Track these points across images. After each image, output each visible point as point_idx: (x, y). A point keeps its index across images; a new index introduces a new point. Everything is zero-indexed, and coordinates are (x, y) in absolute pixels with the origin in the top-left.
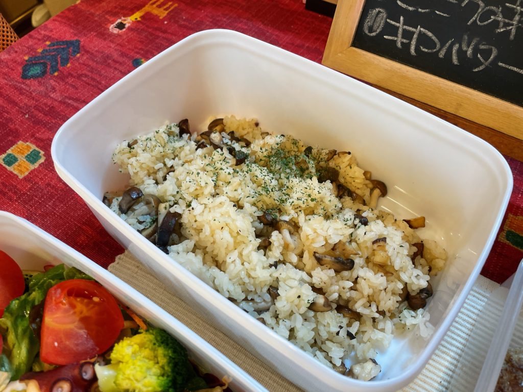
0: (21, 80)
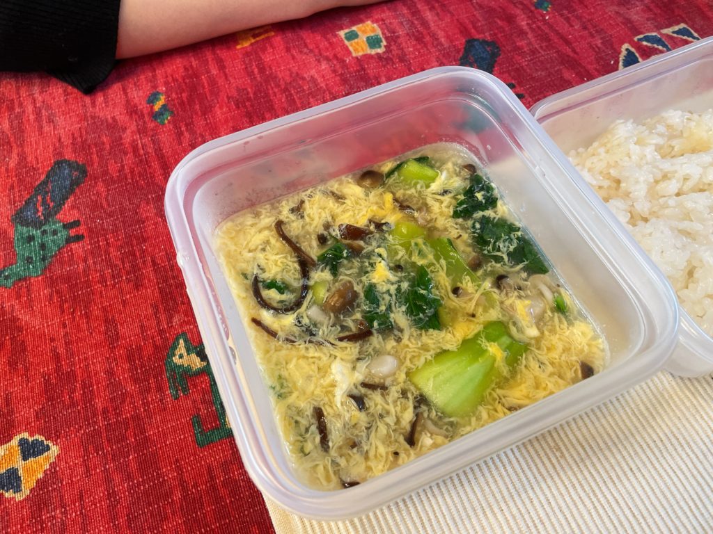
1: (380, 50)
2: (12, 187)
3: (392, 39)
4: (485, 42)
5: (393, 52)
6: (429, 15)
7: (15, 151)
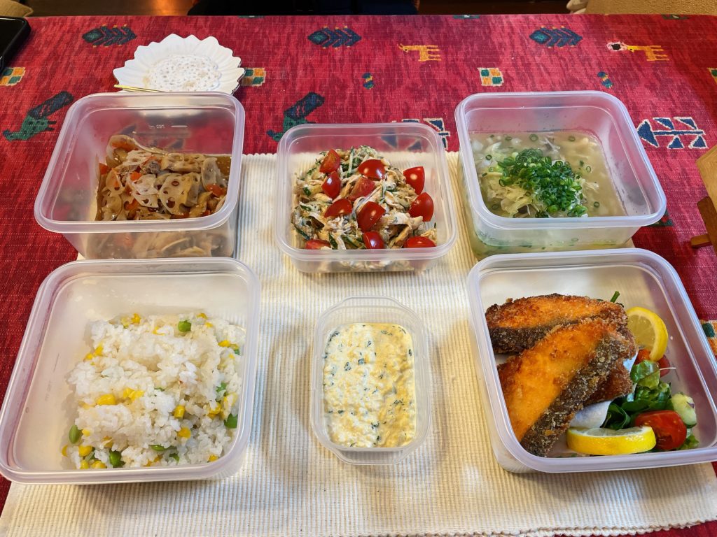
0: (528, 37)
1: (258, 85)
2: (36, 97)
3: (270, 81)
4: (319, 96)
5: (265, 88)
6: (300, 73)
7: (47, 80)
